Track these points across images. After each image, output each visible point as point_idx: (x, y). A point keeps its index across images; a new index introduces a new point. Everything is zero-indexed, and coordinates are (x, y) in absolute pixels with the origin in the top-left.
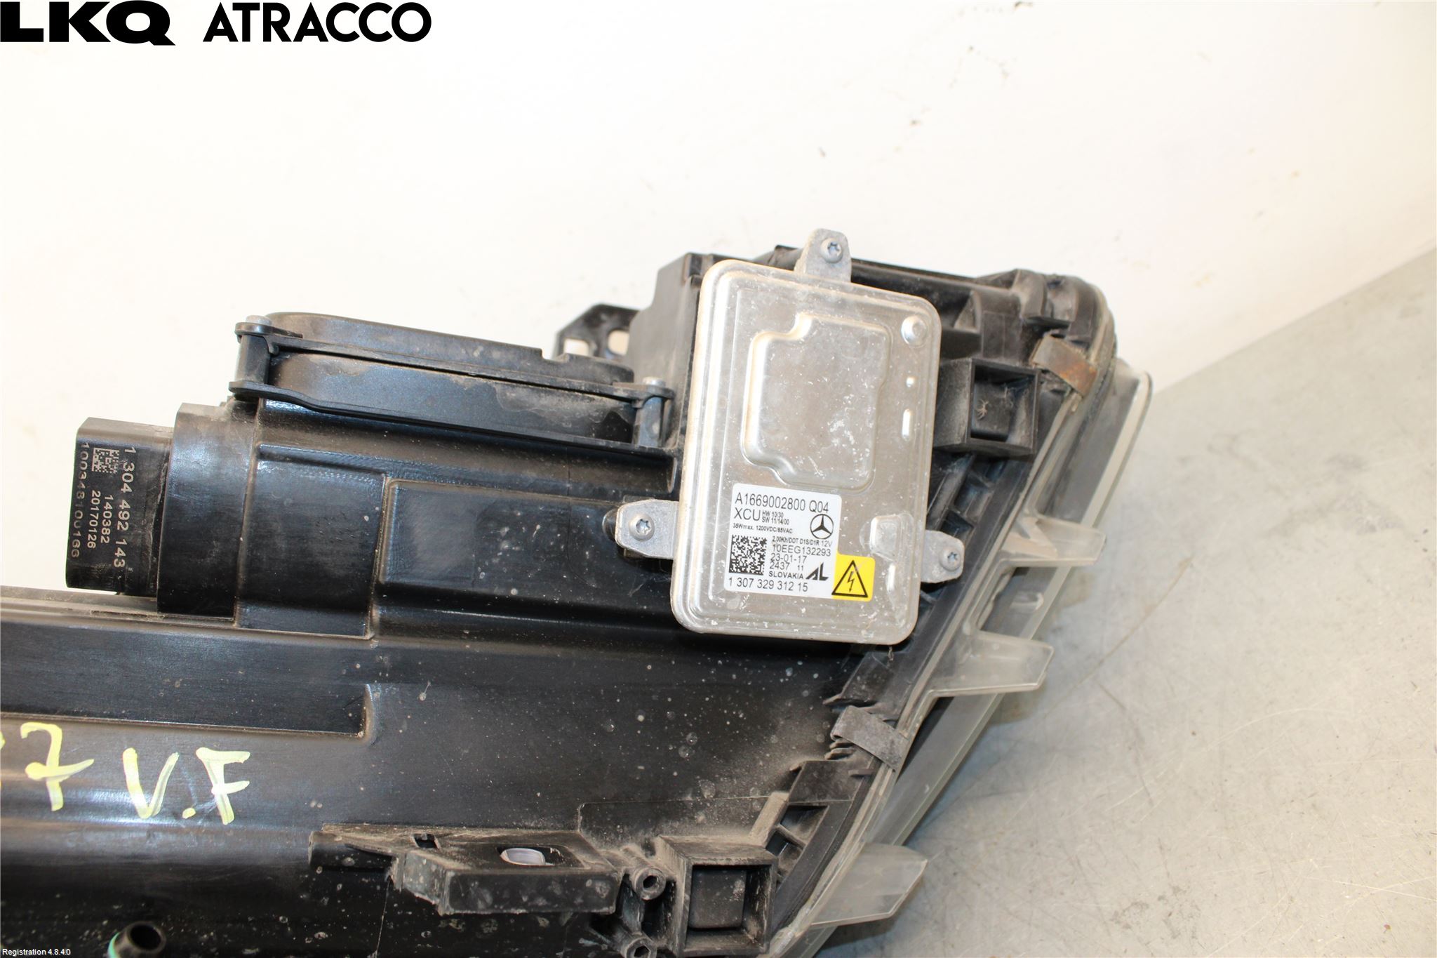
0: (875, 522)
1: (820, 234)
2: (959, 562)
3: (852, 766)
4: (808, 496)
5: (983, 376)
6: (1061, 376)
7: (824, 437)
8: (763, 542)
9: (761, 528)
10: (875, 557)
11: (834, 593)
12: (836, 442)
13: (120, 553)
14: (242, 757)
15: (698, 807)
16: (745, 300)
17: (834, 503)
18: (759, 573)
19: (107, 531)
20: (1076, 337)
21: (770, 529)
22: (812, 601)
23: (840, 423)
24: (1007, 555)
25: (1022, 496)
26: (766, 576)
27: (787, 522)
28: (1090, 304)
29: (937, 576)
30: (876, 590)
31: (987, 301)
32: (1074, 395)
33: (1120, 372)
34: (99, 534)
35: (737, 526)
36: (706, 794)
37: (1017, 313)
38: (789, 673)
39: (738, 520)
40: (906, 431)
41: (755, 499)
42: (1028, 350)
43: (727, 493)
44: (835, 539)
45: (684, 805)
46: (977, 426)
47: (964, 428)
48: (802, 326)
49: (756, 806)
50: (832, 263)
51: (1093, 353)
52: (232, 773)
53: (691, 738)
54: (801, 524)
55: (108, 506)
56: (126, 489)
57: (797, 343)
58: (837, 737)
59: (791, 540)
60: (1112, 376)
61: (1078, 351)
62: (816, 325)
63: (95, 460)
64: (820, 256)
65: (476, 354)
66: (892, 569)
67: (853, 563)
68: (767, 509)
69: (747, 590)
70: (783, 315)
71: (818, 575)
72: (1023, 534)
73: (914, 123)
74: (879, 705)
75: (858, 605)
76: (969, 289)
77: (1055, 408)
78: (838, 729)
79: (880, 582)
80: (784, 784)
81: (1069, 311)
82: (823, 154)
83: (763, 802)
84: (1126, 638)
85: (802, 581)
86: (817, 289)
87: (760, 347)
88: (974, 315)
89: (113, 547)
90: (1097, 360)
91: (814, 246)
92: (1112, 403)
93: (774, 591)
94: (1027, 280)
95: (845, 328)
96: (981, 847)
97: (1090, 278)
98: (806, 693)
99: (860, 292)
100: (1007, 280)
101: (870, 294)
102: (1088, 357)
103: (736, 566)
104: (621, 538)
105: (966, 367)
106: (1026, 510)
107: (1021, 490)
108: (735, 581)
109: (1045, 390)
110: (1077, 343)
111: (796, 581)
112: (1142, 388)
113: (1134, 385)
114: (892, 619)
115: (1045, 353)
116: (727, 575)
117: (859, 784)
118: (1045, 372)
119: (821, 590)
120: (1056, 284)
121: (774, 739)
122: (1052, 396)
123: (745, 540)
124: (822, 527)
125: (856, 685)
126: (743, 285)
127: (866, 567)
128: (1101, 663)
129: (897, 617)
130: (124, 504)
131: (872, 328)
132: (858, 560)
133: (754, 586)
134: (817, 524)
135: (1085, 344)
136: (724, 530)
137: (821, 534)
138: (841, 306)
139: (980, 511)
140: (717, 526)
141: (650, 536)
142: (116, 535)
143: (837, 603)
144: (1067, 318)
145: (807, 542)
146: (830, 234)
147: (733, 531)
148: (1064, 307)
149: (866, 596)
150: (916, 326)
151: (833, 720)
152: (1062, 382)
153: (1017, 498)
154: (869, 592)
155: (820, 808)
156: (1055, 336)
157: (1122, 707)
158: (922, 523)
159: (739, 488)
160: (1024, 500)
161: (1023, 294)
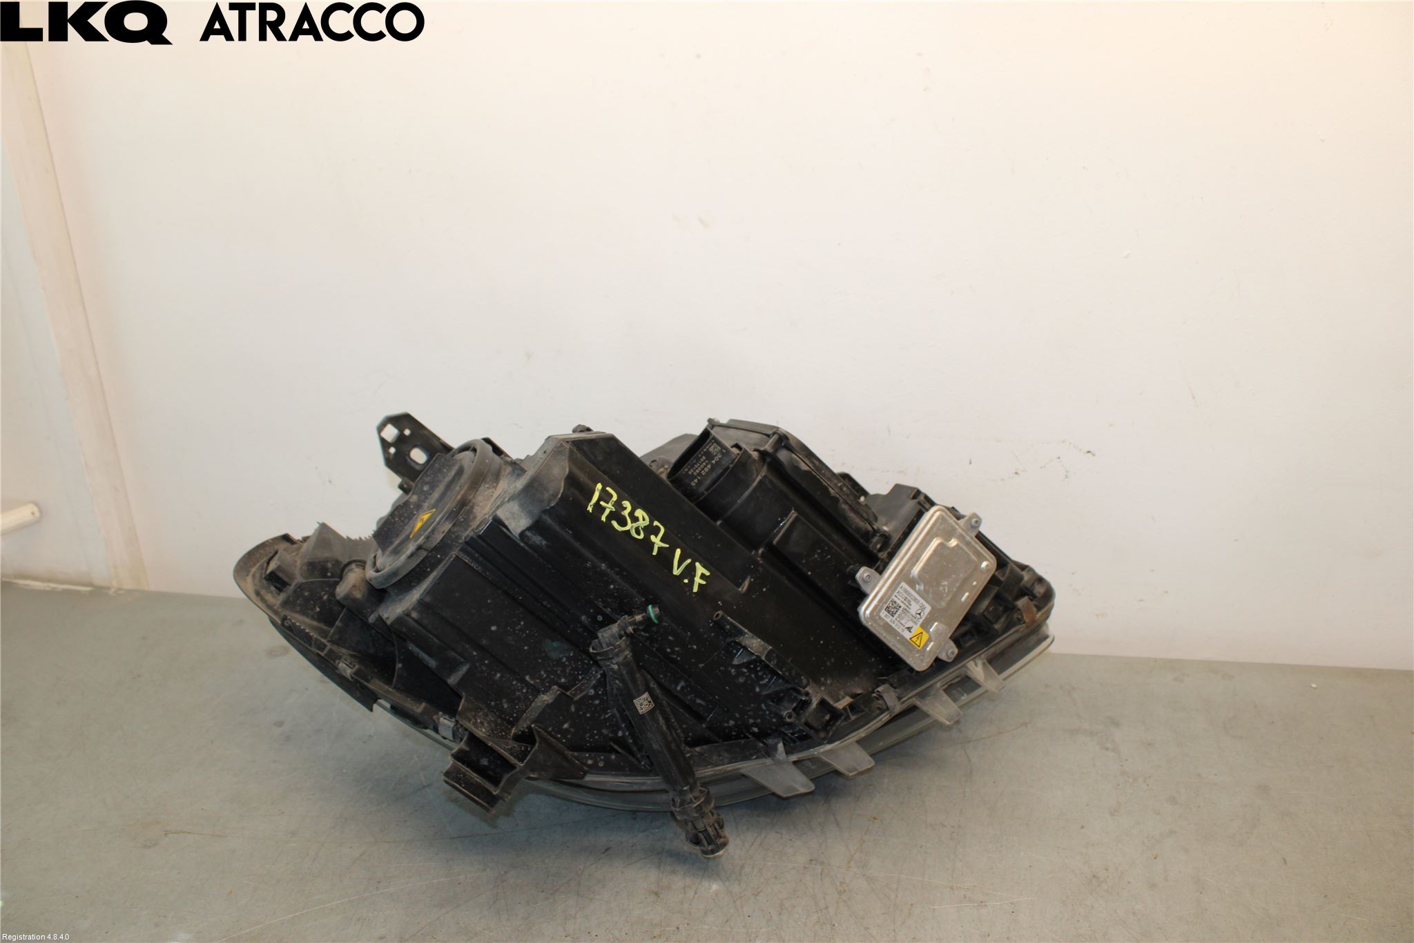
0: (936, 624)
1: (975, 515)
2: (953, 657)
3: (879, 704)
4: (922, 601)
5: (998, 597)
6: (1024, 614)
7: (938, 584)
8: (900, 607)
9: (902, 602)
10: (930, 635)
11: (910, 639)
12: (941, 588)
13: (696, 481)
14: (708, 573)
15: (824, 684)
16: (941, 524)
17: (928, 608)
18: (893, 616)
19: (698, 471)
20: (1036, 603)
21: (905, 604)
22: (902, 637)
23: (946, 583)
24: (966, 667)
25: (985, 649)
26: (894, 619)
27: (910, 605)
28: (1048, 595)
29: (943, 657)
30: (923, 648)
31: (1012, 571)
32: (1024, 625)
33: (1044, 628)
34: (695, 471)
35: (896, 596)
36: (828, 682)
37: (1020, 582)
38: (873, 660)
39: (897, 594)
40: (963, 599)
41: (906, 591)
42: (1018, 598)
43: (899, 583)
44: (921, 621)
45: (820, 680)
46: (986, 613)
47: (982, 611)
48: (953, 543)
49: (841, 697)
50: (973, 527)
51: (1040, 614)
52: (703, 576)
53: (833, 660)
54: (914, 608)
55: (704, 464)
56: (714, 462)
57: (949, 548)
58: (878, 691)
59: (908, 612)
60: (1040, 628)
61: (1035, 609)
62: (957, 545)
63: (712, 447)
64: (970, 522)
65: (839, 485)
66: (932, 643)
67: (922, 633)
68: (908, 597)
69: (886, 619)
70: (949, 535)
71: (909, 629)
72: (976, 665)
73: (1016, 473)
74: (897, 690)
75: (915, 648)
76: (1008, 563)
77: (1014, 625)
78: (880, 689)
79: (926, 645)
80: (854, 696)
81: (1039, 593)
82: (970, 463)
83: (843, 698)
84: (984, 738)
85: (904, 628)
86: (964, 533)
87: (935, 542)
88: (1005, 574)
89: (695, 477)
90: (1040, 617)
91: (971, 518)
92: (1033, 639)
93: (893, 626)
94: (1031, 572)
95: (966, 553)
96: (886, 780)
97: (1054, 586)
98: (874, 670)
99: (976, 543)
100: (1024, 567)
101: (979, 546)
102: (1037, 614)
103: (888, 609)
104: (858, 576)
105: (995, 590)
106: (983, 656)
107: (986, 646)
108: (885, 614)
109: (1015, 616)
110: (1036, 606)
111: (902, 627)
112: (1049, 640)
113: (1046, 637)
114: (922, 660)
115: (1022, 602)
116: (883, 610)
117: (878, 712)
118: (1019, 610)
119: (907, 635)
120: (1040, 580)
121: (856, 679)
122: (1016, 620)
123: (895, 602)
124: (919, 614)
125: (894, 678)
126: (943, 517)
127: (925, 637)
128: (969, 742)
129: (925, 661)
130: (709, 466)
131: (974, 558)
132: (924, 633)
133: (889, 619)
134: (919, 612)
135: (1039, 608)
136: (891, 595)
137: (918, 616)
138: (968, 544)
139: (969, 644)
140: (890, 592)
141: (867, 582)
142: (699, 474)
143: (909, 642)
144: (1037, 595)
145: (913, 616)
146: (978, 517)
147: (893, 597)
148: (1039, 590)
149: (919, 646)
150: (987, 565)
151: (878, 686)
152: (1022, 617)
153: (983, 649)
154: (921, 646)
155: (863, 711)
156: (1029, 599)
157: (970, 761)
158: (949, 635)
159: (903, 584)
160: (986, 651)
161: (1026, 577)
